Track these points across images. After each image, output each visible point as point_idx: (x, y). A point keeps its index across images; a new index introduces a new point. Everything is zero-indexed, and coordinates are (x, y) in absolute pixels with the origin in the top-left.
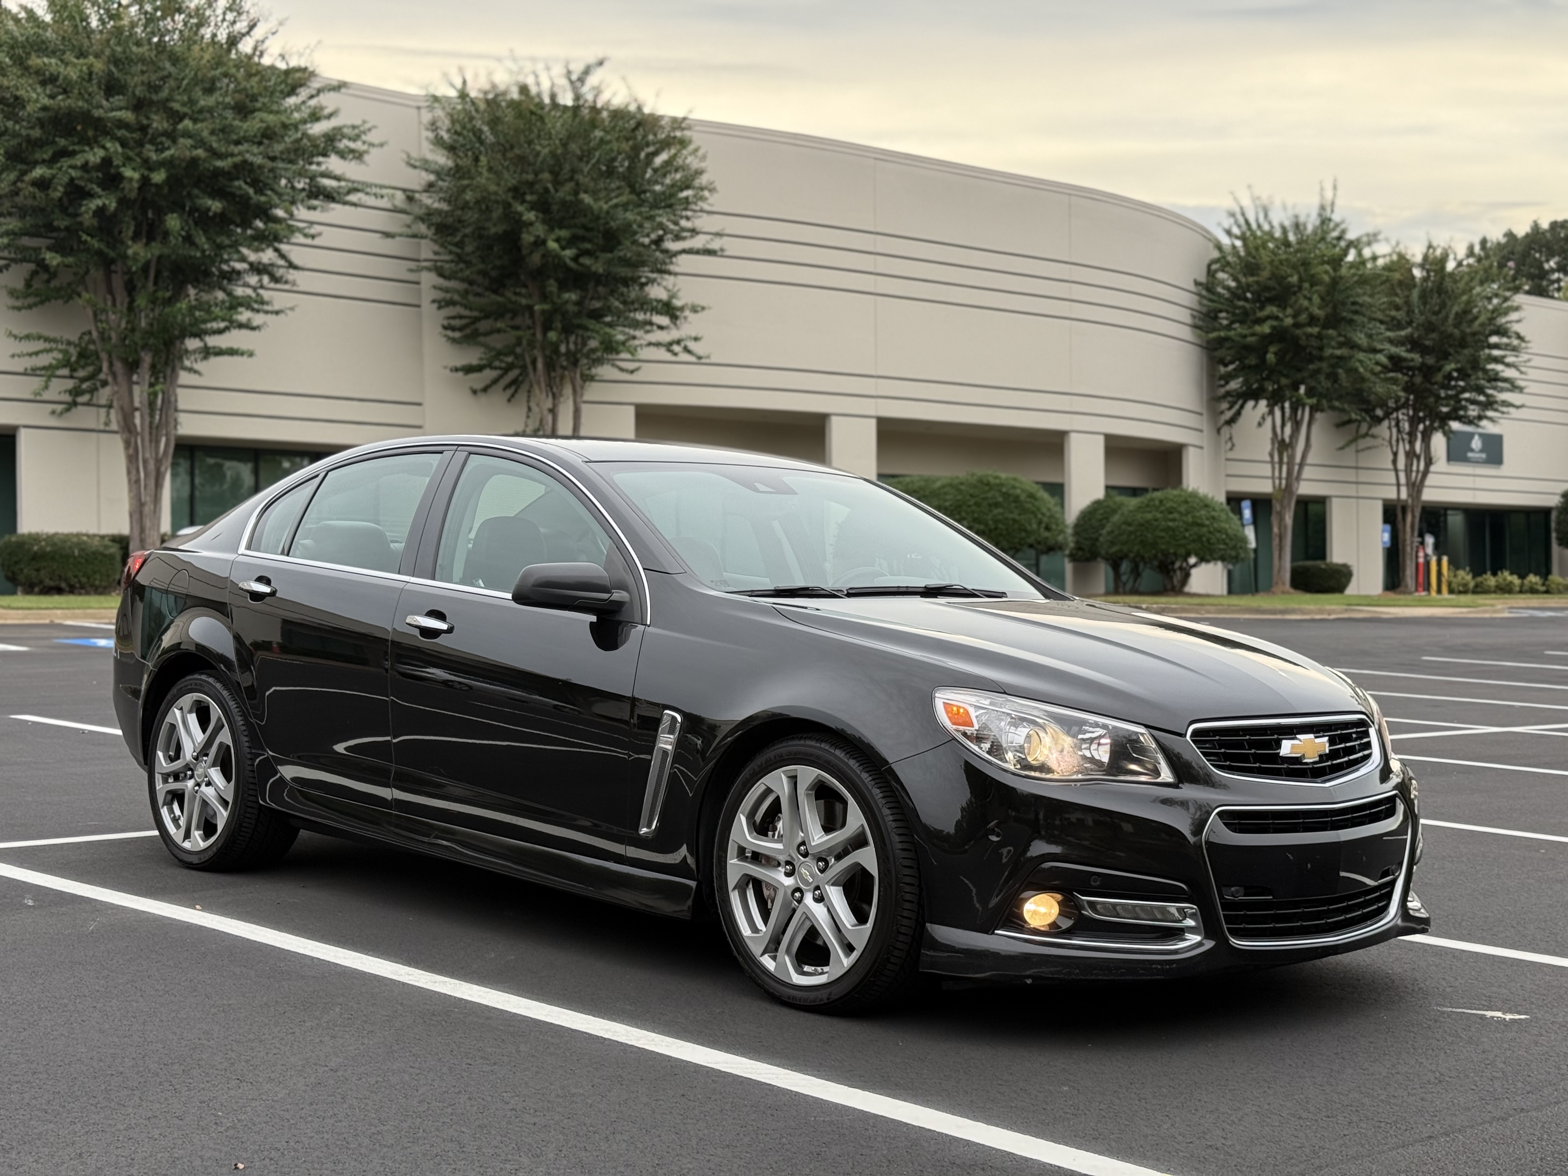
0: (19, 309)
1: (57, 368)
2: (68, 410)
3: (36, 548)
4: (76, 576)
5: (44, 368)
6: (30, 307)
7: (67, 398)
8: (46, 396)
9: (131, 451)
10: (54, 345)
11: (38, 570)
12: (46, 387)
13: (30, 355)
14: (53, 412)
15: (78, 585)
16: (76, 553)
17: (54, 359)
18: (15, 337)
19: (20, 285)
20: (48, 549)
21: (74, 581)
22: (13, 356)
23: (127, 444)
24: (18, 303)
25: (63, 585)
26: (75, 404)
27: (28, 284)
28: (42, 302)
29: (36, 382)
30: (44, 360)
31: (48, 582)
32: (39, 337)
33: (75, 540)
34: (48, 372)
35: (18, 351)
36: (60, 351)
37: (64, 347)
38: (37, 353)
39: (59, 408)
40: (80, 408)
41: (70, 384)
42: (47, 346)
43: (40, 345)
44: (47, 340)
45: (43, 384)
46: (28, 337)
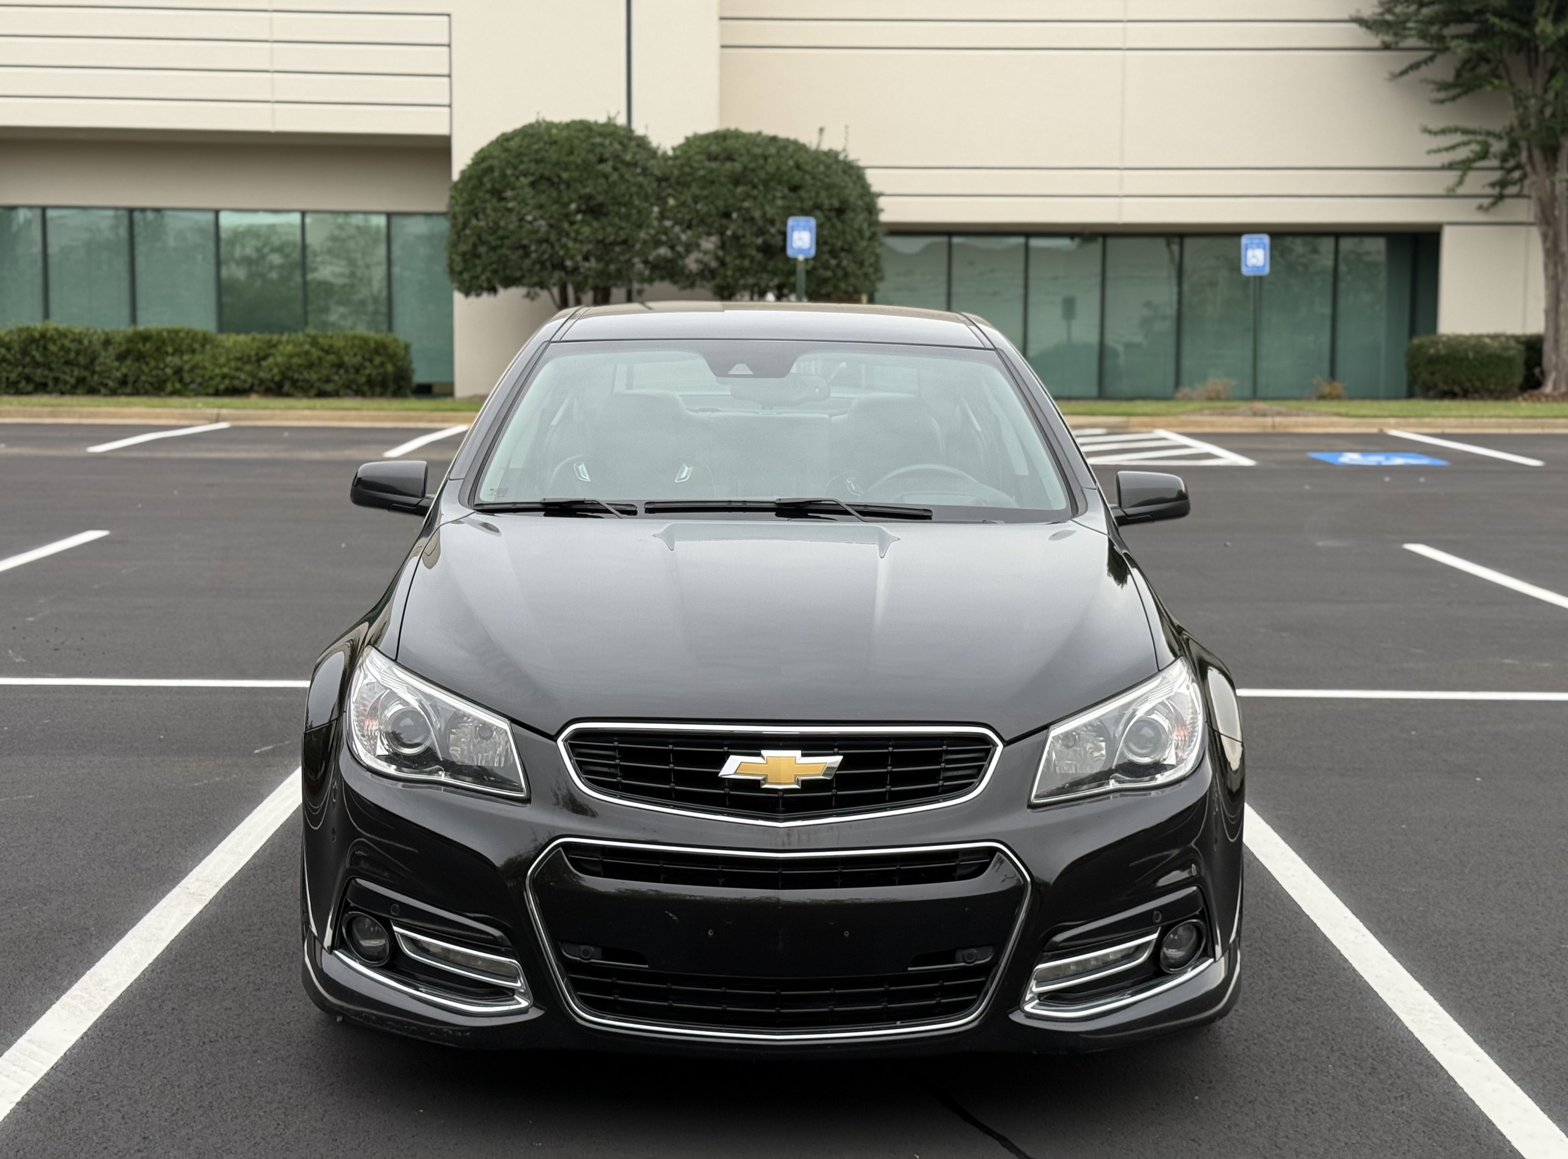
0: (1442, 102)
1: (1474, 160)
2: (1494, 204)
3: (1432, 351)
4: (1470, 380)
5: (1463, 162)
6: (1453, 99)
7: (1496, 191)
8: (1461, 191)
9: (1549, 245)
10: (1471, 137)
11: (1433, 374)
12: (1460, 182)
13: (1448, 149)
14: (1480, 207)
15: (1471, 389)
16: (1471, 355)
17: (1472, 151)
18: (1430, 132)
19: (1450, 77)
20: (1443, 352)
21: (1467, 385)
22: (1429, 152)
23: (1545, 237)
24: (1442, 95)
25: (1457, 389)
26: (1501, 197)
27: (1458, 75)
28: (1465, 93)
29: (1452, 176)
30: (1462, 153)
31: (1443, 387)
32: (1456, 130)
33: (1473, 342)
34: (1465, 166)
35: (1434, 146)
36: (1479, 142)
37: (1480, 138)
38: (1453, 148)
39: (1486, 202)
40: (1508, 201)
41: (1496, 176)
42: (1465, 138)
43: (1458, 138)
44: (1465, 132)
45: (1457, 179)
46: (1443, 132)
